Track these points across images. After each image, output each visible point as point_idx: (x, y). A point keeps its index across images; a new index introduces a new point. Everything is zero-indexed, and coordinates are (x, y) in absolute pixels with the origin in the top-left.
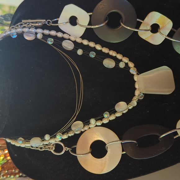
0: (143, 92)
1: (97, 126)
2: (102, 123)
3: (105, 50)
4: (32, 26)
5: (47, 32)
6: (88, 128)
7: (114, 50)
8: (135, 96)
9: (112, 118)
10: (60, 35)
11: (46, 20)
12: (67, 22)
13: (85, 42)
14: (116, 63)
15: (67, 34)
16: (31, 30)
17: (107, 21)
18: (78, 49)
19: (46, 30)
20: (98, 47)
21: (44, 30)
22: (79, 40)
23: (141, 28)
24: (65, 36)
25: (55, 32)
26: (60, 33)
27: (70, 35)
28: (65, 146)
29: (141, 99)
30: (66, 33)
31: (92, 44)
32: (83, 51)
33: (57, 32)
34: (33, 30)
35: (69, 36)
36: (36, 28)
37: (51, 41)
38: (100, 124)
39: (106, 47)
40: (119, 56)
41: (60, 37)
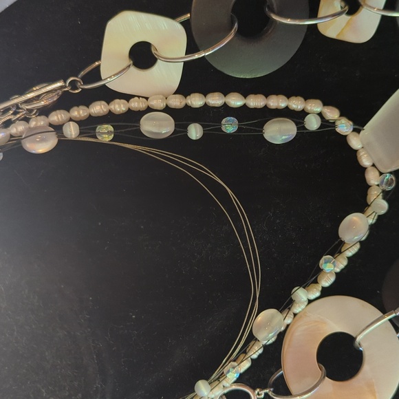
0: (389, 170)
1: (310, 301)
2: (320, 289)
3: (256, 102)
4: (30, 111)
5: (80, 112)
6: (292, 316)
7: (277, 94)
8: (369, 187)
9: (341, 263)
10: (119, 107)
11: (65, 82)
12: (129, 66)
13: (196, 101)
14: (297, 124)
15: (139, 97)
16: (33, 124)
17: (236, 26)
18: (186, 127)
19: (75, 108)
20: (235, 101)
21: (71, 111)
22: (177, 102)
23: (322, 13)
24: (136, 104)
25: (103, 102)
26: (117, 101)
27: (147, 98)
28: (254, 389)
29: (390, 188)
30: (133, 96)
31: (215, 100)
32: (203, 126)
33: (108, 103)
34: (39, 122)
35: (144, 100)
36: (45, 112)
37: (109, 133)
38: (318, 294)
39: (256, 93)
40: (296, 104)
41: (121, 112)
